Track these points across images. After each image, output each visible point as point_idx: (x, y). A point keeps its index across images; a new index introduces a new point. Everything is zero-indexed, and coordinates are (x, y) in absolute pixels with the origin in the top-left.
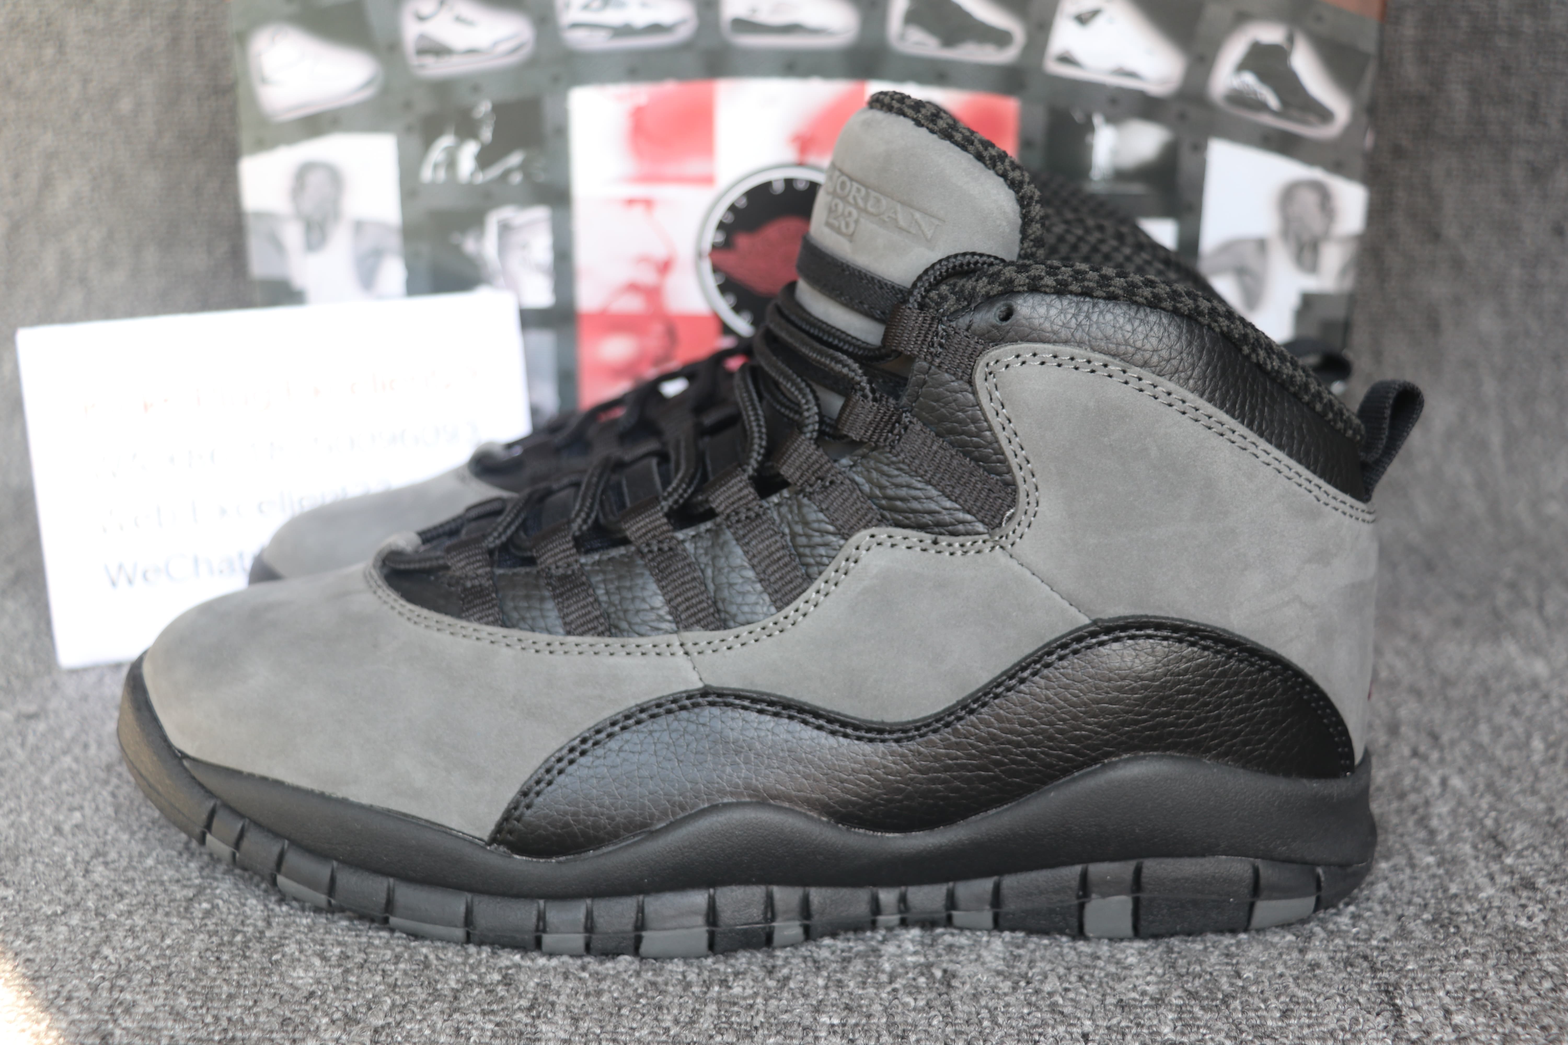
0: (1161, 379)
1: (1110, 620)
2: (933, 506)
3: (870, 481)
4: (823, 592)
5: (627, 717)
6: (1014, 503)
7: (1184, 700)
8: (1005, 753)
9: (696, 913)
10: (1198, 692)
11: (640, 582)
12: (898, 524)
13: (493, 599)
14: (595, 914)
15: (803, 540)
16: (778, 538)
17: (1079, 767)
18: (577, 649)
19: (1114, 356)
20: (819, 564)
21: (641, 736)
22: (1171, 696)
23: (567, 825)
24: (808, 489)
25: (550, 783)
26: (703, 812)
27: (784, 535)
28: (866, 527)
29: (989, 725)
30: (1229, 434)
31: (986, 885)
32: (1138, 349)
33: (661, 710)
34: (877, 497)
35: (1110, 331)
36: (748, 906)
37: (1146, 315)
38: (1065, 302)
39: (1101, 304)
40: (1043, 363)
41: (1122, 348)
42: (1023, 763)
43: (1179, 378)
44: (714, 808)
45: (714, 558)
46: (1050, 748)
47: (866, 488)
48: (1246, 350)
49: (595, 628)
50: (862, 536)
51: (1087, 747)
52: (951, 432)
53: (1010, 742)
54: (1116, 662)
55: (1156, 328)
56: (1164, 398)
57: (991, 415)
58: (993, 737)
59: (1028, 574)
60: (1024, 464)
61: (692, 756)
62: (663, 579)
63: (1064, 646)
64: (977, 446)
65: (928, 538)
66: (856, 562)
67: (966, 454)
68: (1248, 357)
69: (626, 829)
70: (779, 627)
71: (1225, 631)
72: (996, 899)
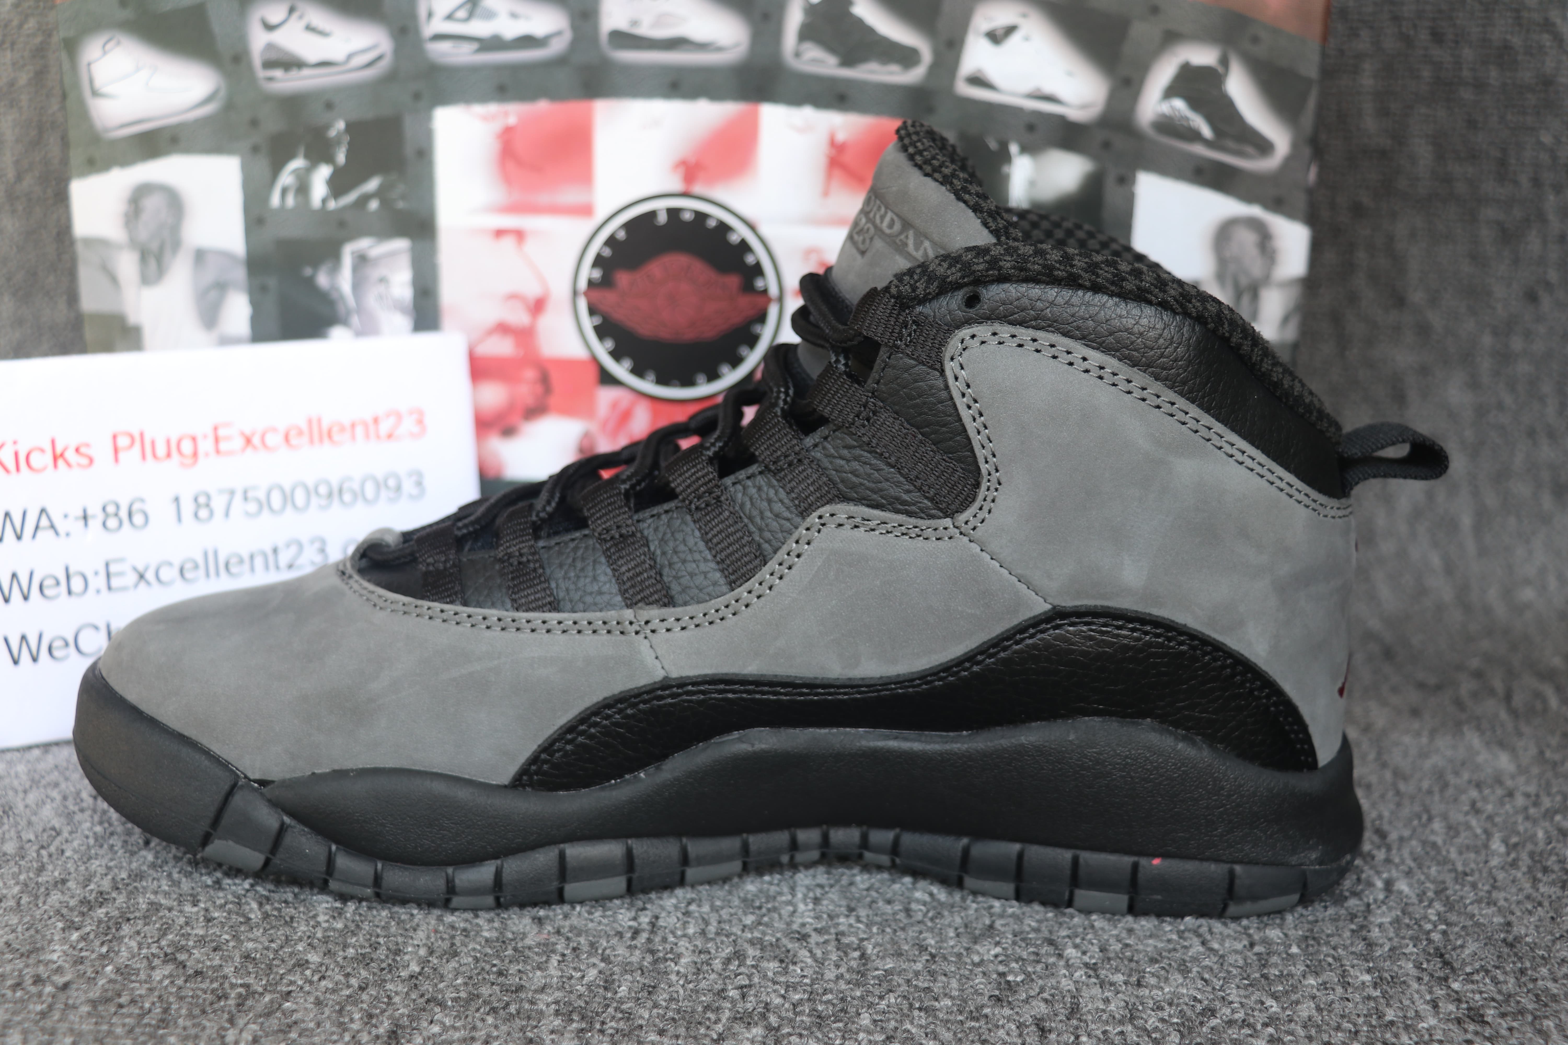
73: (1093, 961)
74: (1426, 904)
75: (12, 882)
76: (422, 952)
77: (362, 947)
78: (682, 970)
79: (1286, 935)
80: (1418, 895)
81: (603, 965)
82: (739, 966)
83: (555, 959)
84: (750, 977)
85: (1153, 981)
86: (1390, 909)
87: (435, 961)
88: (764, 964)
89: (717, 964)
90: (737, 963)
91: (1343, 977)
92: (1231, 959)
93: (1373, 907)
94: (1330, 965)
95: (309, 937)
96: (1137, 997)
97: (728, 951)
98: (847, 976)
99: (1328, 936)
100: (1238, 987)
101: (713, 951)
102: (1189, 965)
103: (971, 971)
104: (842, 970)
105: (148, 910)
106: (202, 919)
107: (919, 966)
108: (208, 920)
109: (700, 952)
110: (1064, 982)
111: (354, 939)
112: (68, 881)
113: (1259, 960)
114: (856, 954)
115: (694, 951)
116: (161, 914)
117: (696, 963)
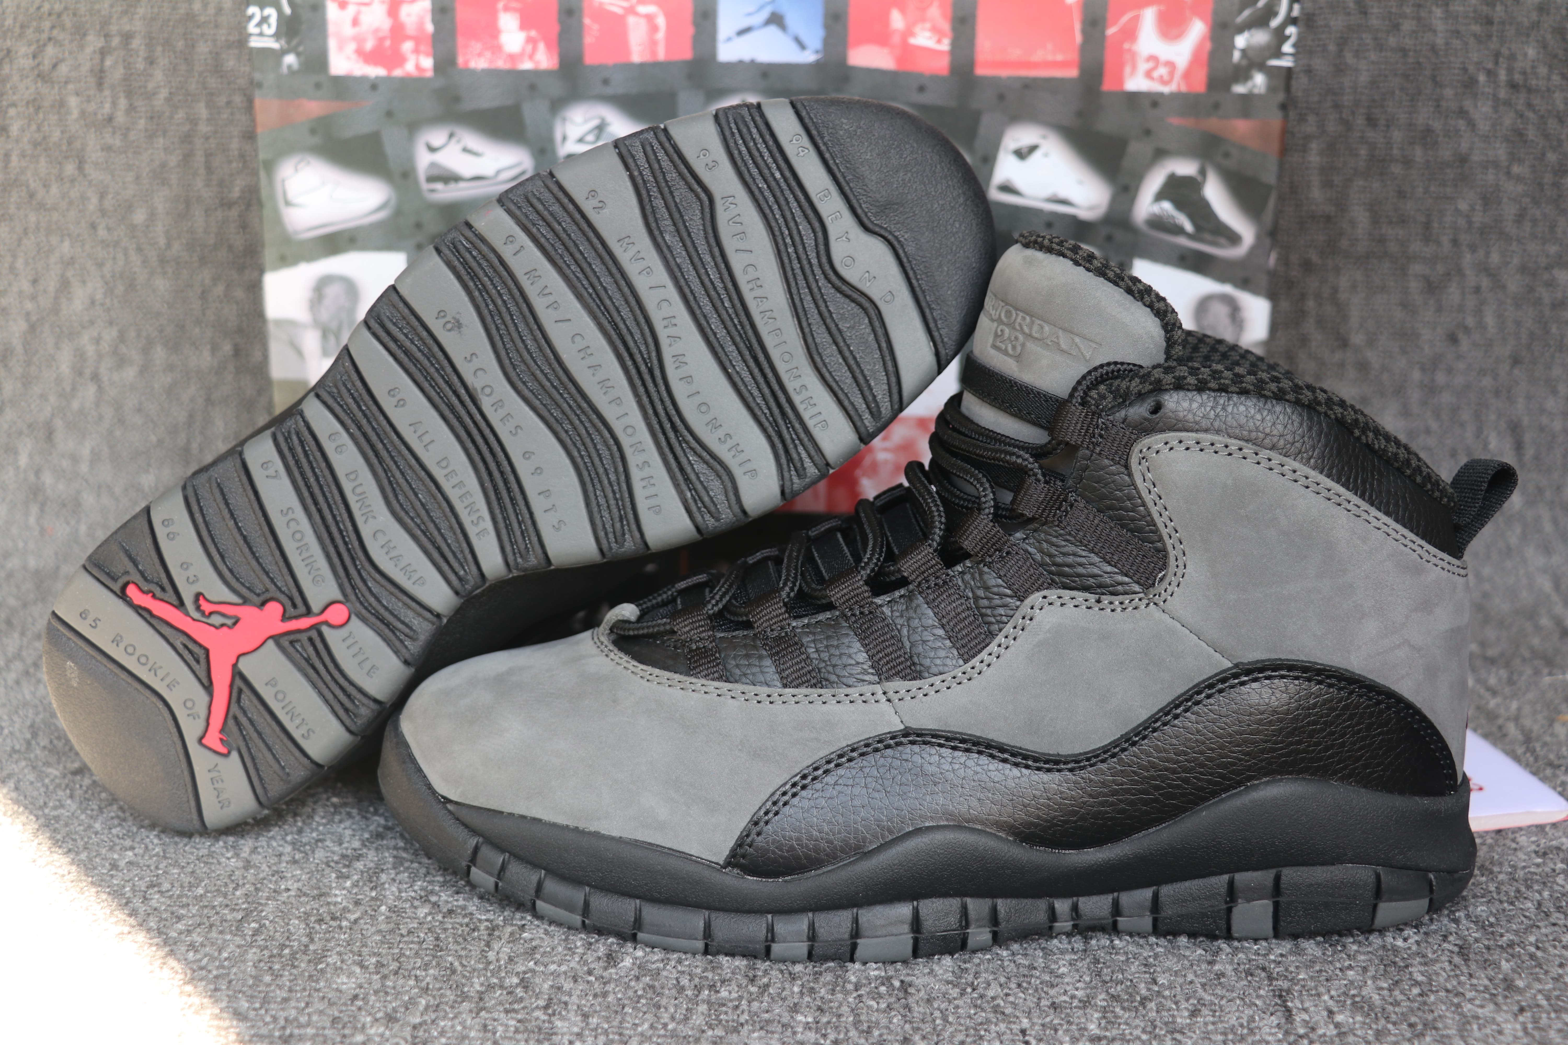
0: (1287, 459)
1: (1249, 663)
2: (1096, 571)
3: (1041, 551)
4: (1003, 646)
5: (841, 756)
6: (1165, 566)
7: (1314, 730)
8: (1163, 778)
9: (902, 922)
10: (1325, 723)
11: (846, 641)
12: (1065, 587)
13: (716, 658)
14: (817, 925)
15: (985, 602)
16: (963, 601)
17: (1226, 790)
18: (794, 699)
19: (1247, 441)
20: (999, 622)
21: (854, 772)
22: (1303, 726)
23: (792, 848)
24: (988, 559)
25: (776, 814)
26: (909, 835)
27: (968, 598)
28: (1038, 590)
29: (1149, 755)
30: (1345, 504)
31: (1147, 894)
32: (1267, 435)
33: (869, 749)
34: (1048, 565)
35: (1243, 420)
36: (947, 915)
37: (1273, 406)
38: (1205, 397)
39: (1235, 398)
40: (1187, 449)
41: (1254, 435)
42: (1178, 787)
43: (1302, 458)
44: (918, 831)
45: (909, 619)
46: (1201, 773)
47: (1038, 557)
48: (1357, 433)
49: (808, 681)
50: (1036, 598)
51: (1231, 772)
52: (1111, 508)
53: (1167, 769)
54: (1255, 699)
55: (1281, 417)
56: (1290, 475)
57: (1144, 493)
58: (1153, 766)
59: (1179, 626)
60: (1173, 533)
61: (897, 788)
62: (865, 638)
63: (1211, 686)
64: (1133, 519)
65: (1092, 598)
66: (1031, 619)
67: (1123, 526)
68: (1358, 439)
69: (842, 851)
70: (967, 676)
71: (1347, 670)
72: (1156, 905)
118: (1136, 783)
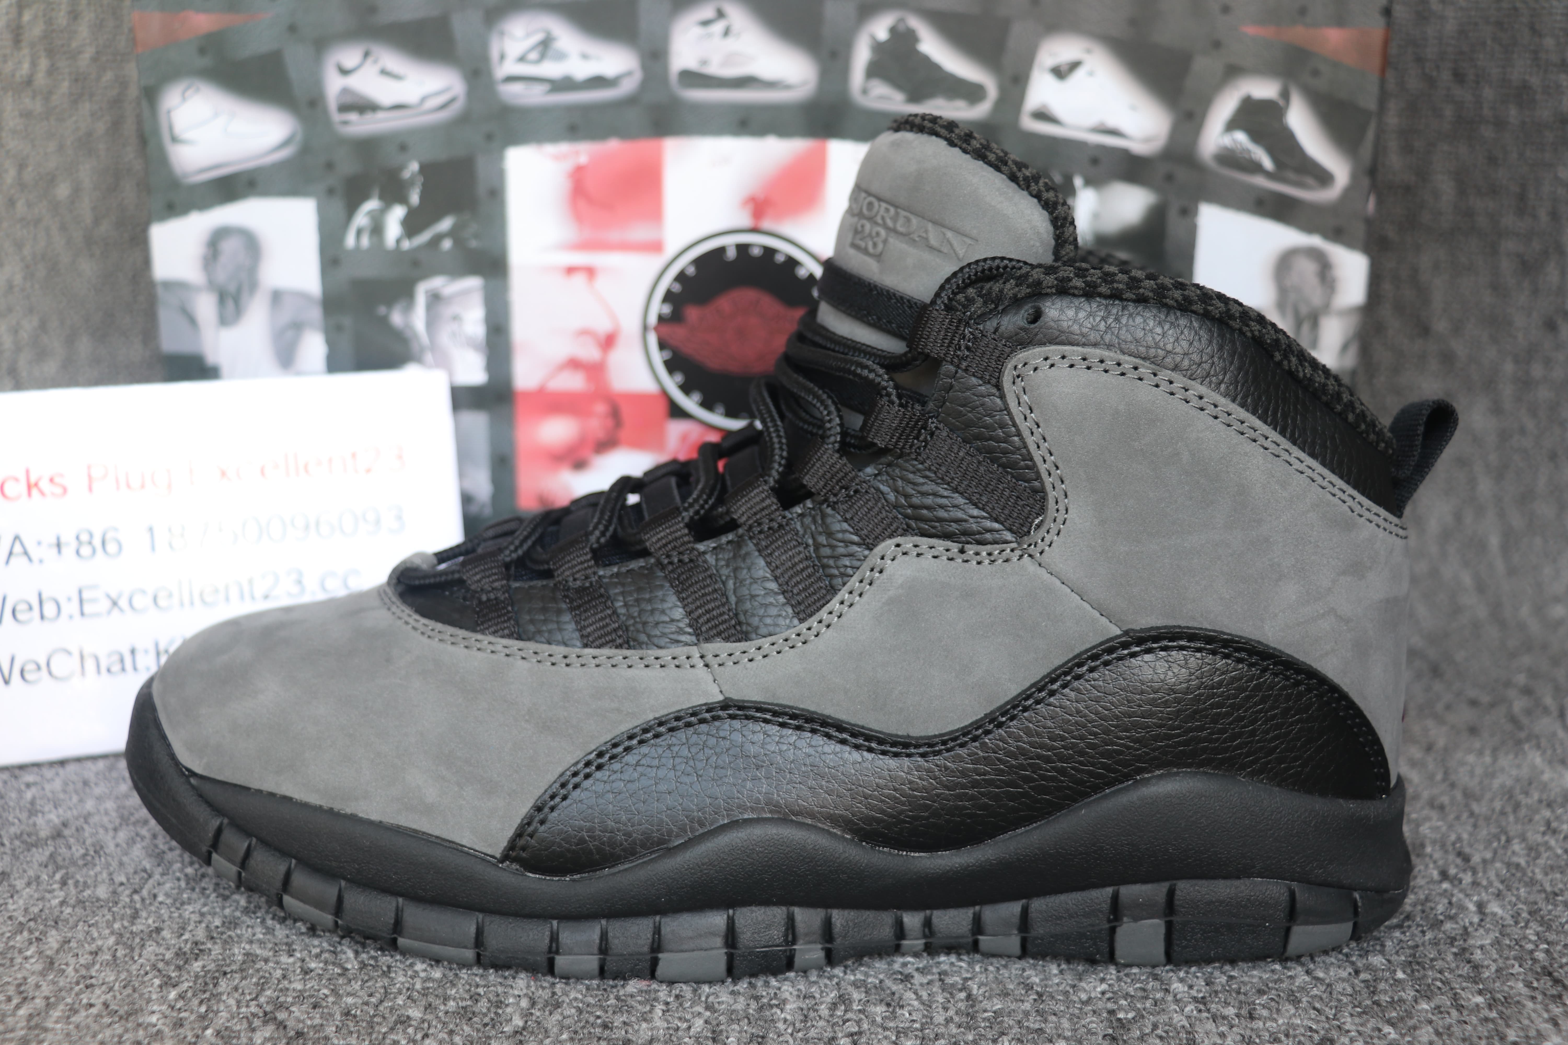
0: (1193, 383)
1: (1142, 630)
2: (960, 515)
3: (895, 490)
4: (847, 603)
5: (645, 731)
6: (1043, 510)
7: (1219, 714)
8: (1035, 768)
9: (714, 934)
10: (1232, 706)
11: (660, 593)
12: (924, 534)
13: (508, 612)
14: (610, 934)
15: (827, 551)
16: (801, 549)
17: (1110, 784)
18: (594, 662)
19: (1144, 359)
20: (843, 575)
21: (660, 750)
22: (1206, 709)
23: (582, 841)
24: (832, 499)
25: (565, 798)
26: (723, 828)
27: (807, 546)
28: (891, 536)
29: (1018, 739)
30: (1261, 440)
31: (1015, 908)
32: (1169, 352)
33: (680, 723)
34: (902, 506)
35: (1140, 334)
36: (768, 927)
37: (1177, 319)
38: (1094, 305)
39: (1131, 307)
40: (1072, 366)
41: (1152, 352)
42: (1053, 779)
43: (1210, 382)
44: (735, 824)
45: (735, 570)
46: (1081, 763)
47: (892, 497)
48: (1278, 356)
49: (613, 640)
50: (887, 546)
51: (1117, 763)
52: (978, 437)
53: (1039, 757)
54: (1147, 674)
55: (1186, 332)
56: (1195, 402)
57: (1019, 419)
58: (1022, 752)
59: (1058, 583)
60: (1053, 470)
61: (712, 771)
62: (683, 590)
63: (1094, 657)
64: (1005, 452)
65: (955, 547)
66: (881, 572)
67: (993, 461)
68: (1279, 364)
69: (643, 846)
70: (802, 638)
71: (1259, 642)
72: (1024, 923)
73: (1201, 995)
74: (1523, 924)
75: (107, 931)
76: (524, 1003)
77: (463, 999)
78: (789, 1017)
79: (1389, 961)
80: (1513, 917)
81: (708, 1014)
82: (846, 1011)
83: (659, 1009)
84: (859, 1022)
85: (1265, 1013)
86: (1488, 931)
87: (538, 1014)
88: (872, 1009)
89: (824, 1010)
90: (843, 1008)
91: (1455, 1000)
92: (1339, 987)
93: (1470, 929)
94: (1439, 988)
95: (408, 989)
96: (1252, 1029)
97: (833, 995)
98: (957, 1019)
99: (1432, 960)
100: (1352, 1015)
101: (817, 996)
102: (1298, 995)
103: (1081, 1009)
104: (951, 1013)
105: (244, 962)
106: (298, 971)
107: (1027, 1006)
108: (306, 972)
109: (805, 997)
110: (1176, 1018)
111: (454, 991)
112: (162, 929)
113: (1368, 988)
114: (963, 995)
115: (798, 996)
116: (257, 966)
117: (802, 1009)
118: (1000, 772)
